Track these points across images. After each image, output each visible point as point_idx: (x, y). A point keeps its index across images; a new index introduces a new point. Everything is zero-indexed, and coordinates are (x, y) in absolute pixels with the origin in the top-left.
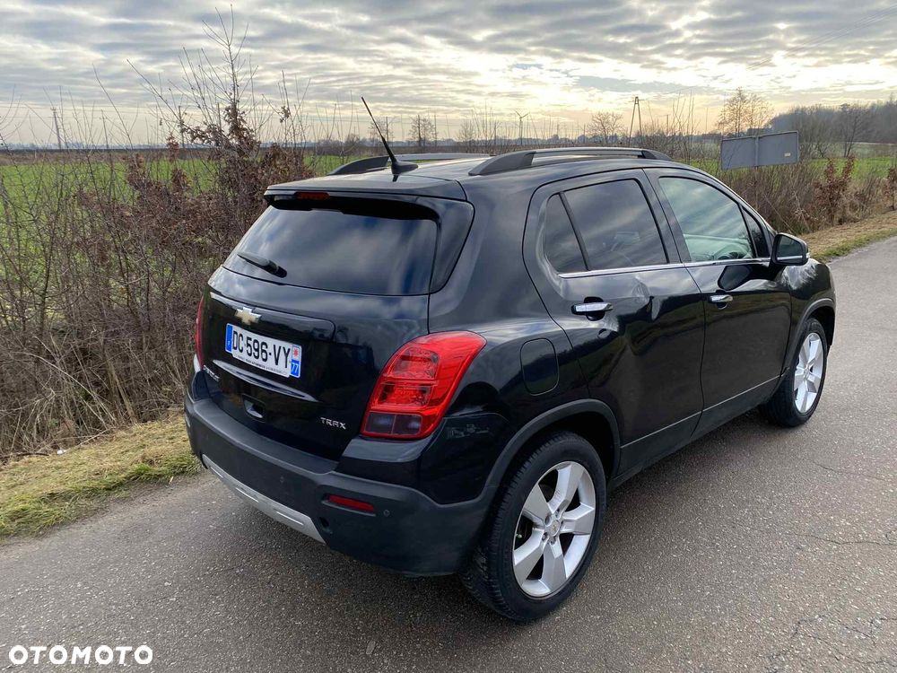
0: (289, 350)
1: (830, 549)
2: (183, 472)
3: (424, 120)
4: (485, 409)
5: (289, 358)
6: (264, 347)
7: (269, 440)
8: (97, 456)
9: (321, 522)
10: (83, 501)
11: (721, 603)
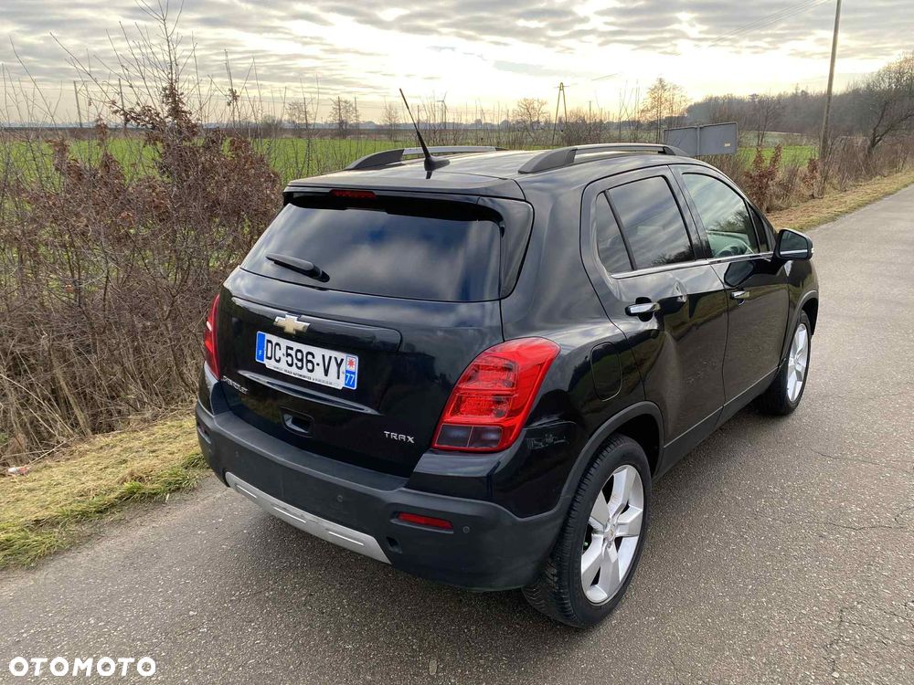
0: (342, 360)
1: (850, 534)
2: (179, 489)
3: (346, 102)
4: (561, 418)
5: (343, 368)
6: (310, 357)
7: (315, 455)
8: (73, 474)
9: (386, 541)
10: (73, 527)
11: (765, 595)
